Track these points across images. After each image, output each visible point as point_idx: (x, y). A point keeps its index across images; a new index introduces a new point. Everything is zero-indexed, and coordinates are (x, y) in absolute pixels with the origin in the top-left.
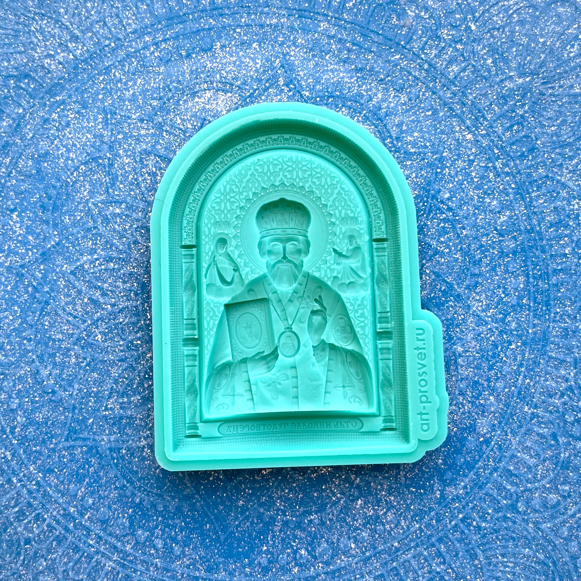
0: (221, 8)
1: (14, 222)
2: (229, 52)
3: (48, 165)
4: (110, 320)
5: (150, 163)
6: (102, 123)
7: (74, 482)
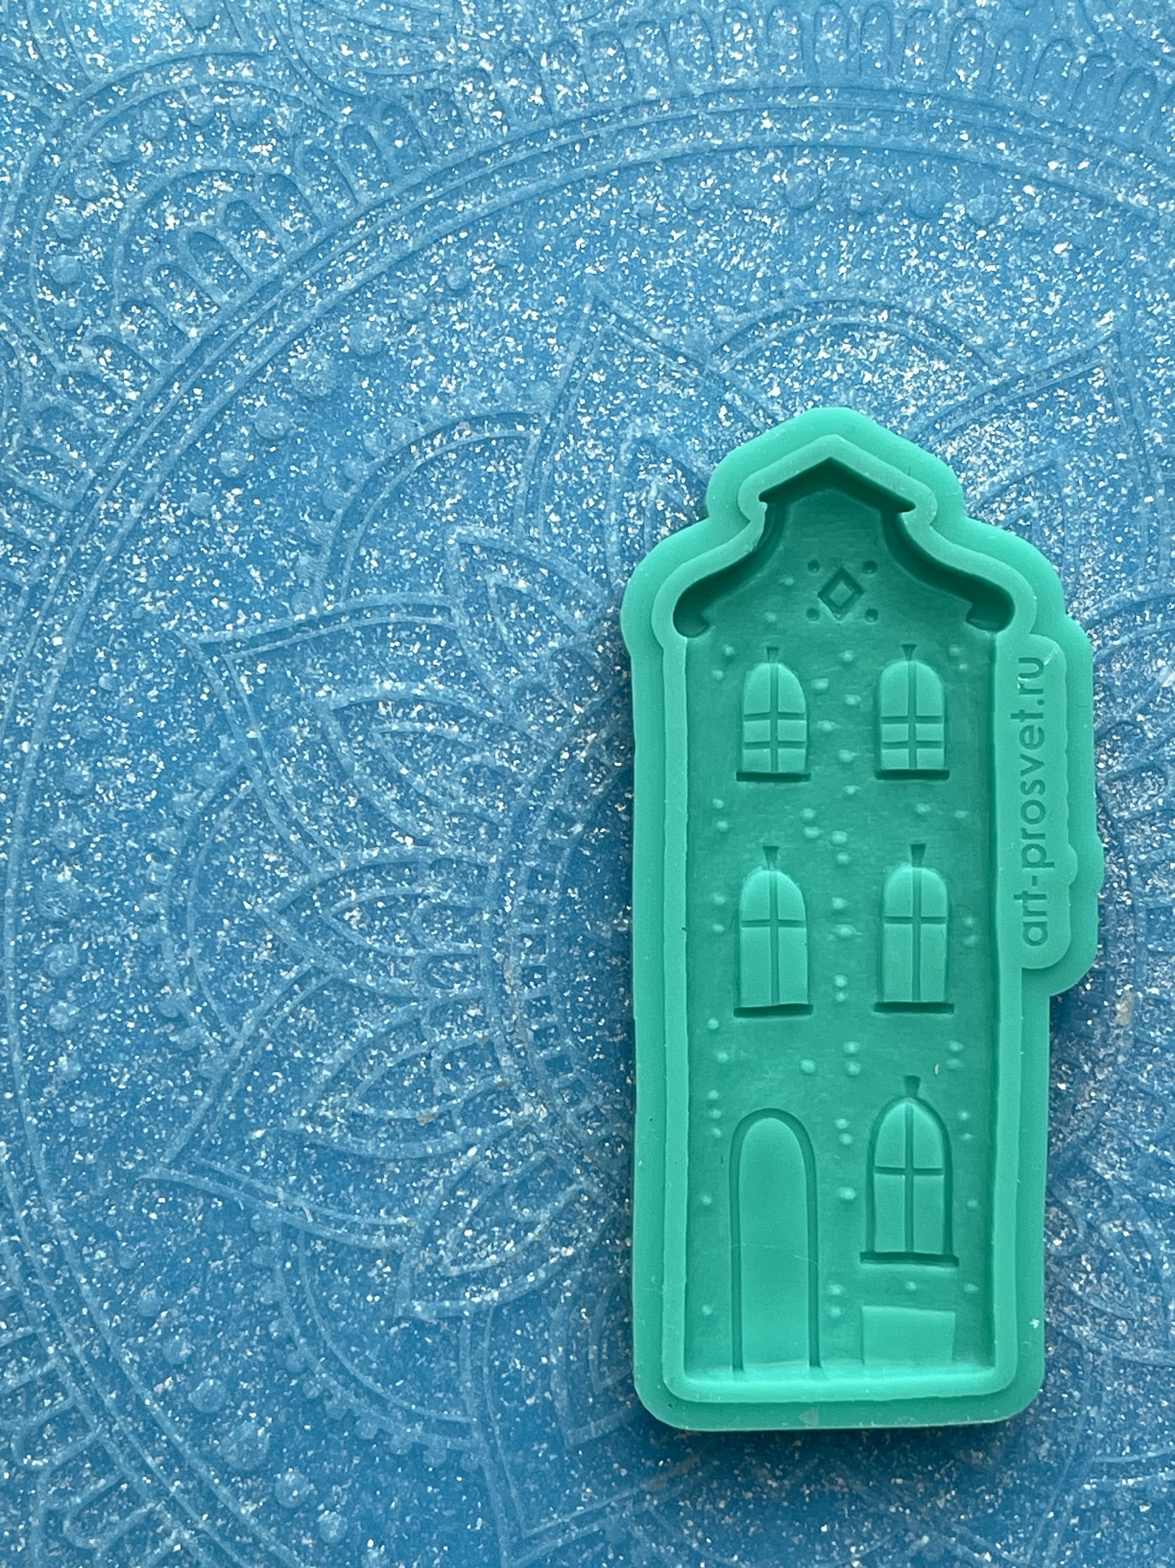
0: (1004, 110)
1: (225, 517)
2: (982, 245)
3: (370, 385)
4: (400, 878)
5: (657, 483)
6: (560, 319)
7: (158, 1284)
